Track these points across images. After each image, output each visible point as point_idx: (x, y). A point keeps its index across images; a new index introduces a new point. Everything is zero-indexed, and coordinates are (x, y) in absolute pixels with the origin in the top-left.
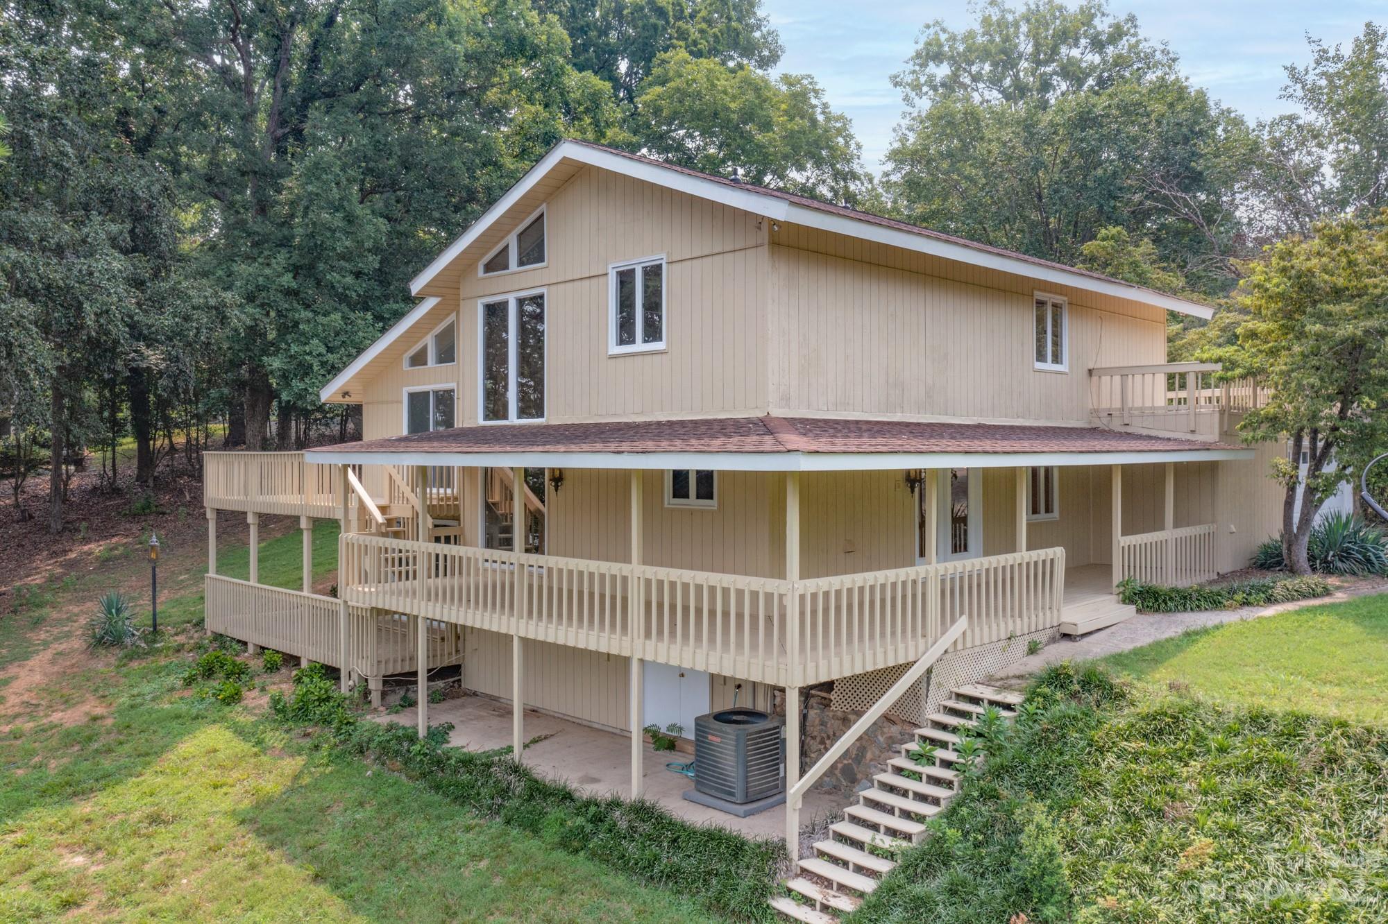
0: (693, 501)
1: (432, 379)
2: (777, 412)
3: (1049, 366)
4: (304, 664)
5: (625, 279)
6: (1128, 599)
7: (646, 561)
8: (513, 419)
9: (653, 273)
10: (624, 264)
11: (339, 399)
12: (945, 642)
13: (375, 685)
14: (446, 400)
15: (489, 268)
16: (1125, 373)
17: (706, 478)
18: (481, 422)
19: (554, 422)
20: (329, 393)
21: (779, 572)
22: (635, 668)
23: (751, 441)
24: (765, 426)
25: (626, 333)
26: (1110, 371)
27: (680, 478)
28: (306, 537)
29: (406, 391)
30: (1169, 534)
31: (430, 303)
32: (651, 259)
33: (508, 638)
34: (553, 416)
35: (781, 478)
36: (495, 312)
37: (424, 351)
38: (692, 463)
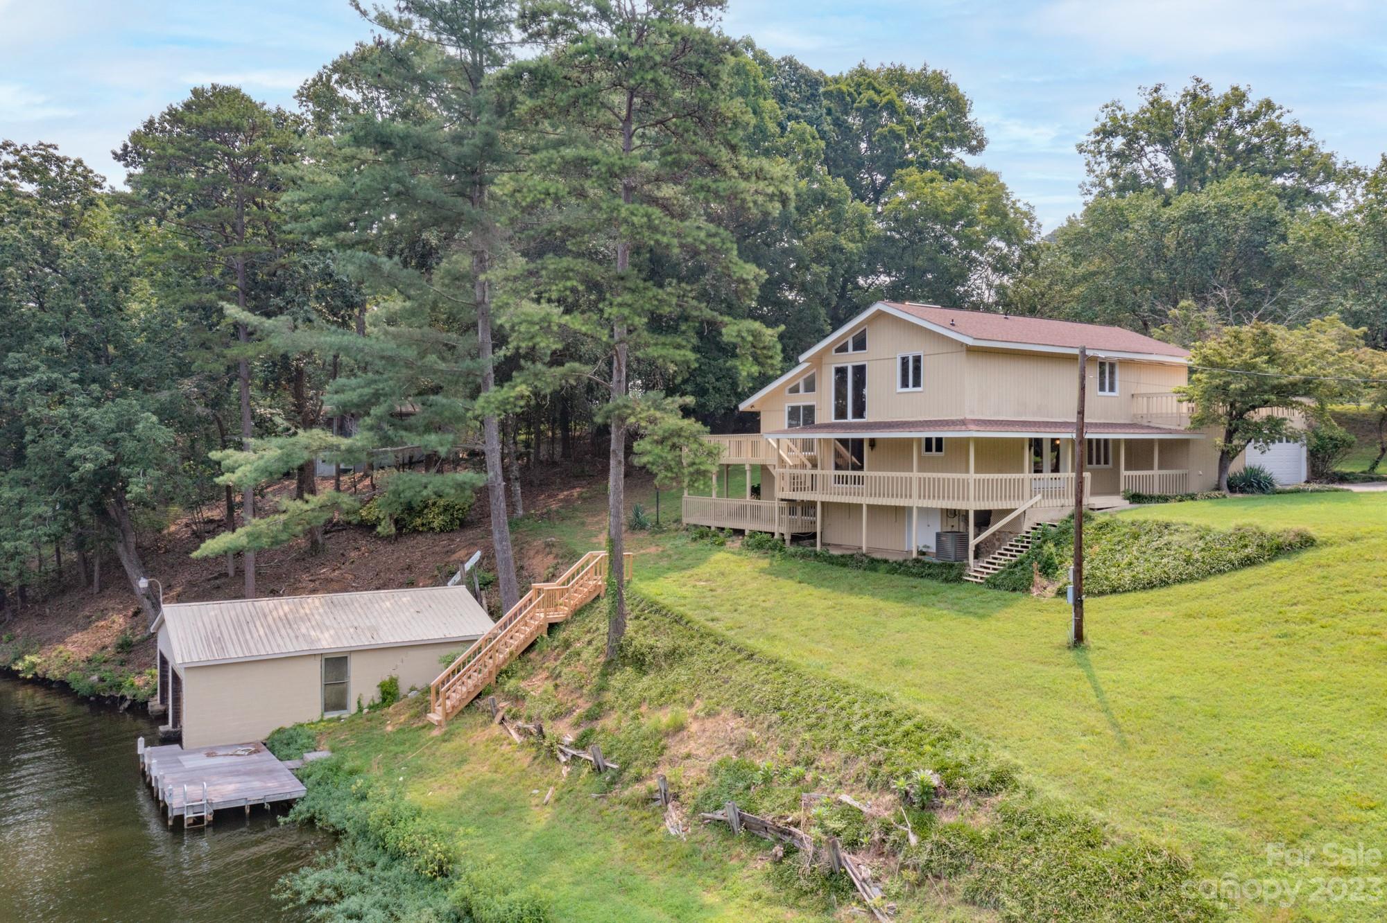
0: (934, 453)
1: (803, 399)
2: (969, 417)
3: (1107, 393)
4: (747, 533)
5: (905, 361)
6: (1126, 498)
7: (920, 470)
8: (850, 419)
9: (917, 360)
10: (904, 355)
11: (750, 409)
12: (1032, 502)
13: (787, 537)
14: (810, 411)
15: (838, 351)
16: (1149, 396)
17: (939, 440)
18: (833, 420)
19: (871, 420)
20: (744, 406)
21: (967, 471)
22: (915, 511)
23: (958, 428)
24: (963, 423)
25: (905, 384)
26: (1142, 395)
27: (929, 440)
28: (748, 474)
29: (787, 405)
30: (1156, 472)
31: (806, 365)
32: (917, 353)
33: (861, 505)
34: (869, 417)
35: (968, 439)
36: (841, 372)
37: (798, 385)
38: (934, 434)
